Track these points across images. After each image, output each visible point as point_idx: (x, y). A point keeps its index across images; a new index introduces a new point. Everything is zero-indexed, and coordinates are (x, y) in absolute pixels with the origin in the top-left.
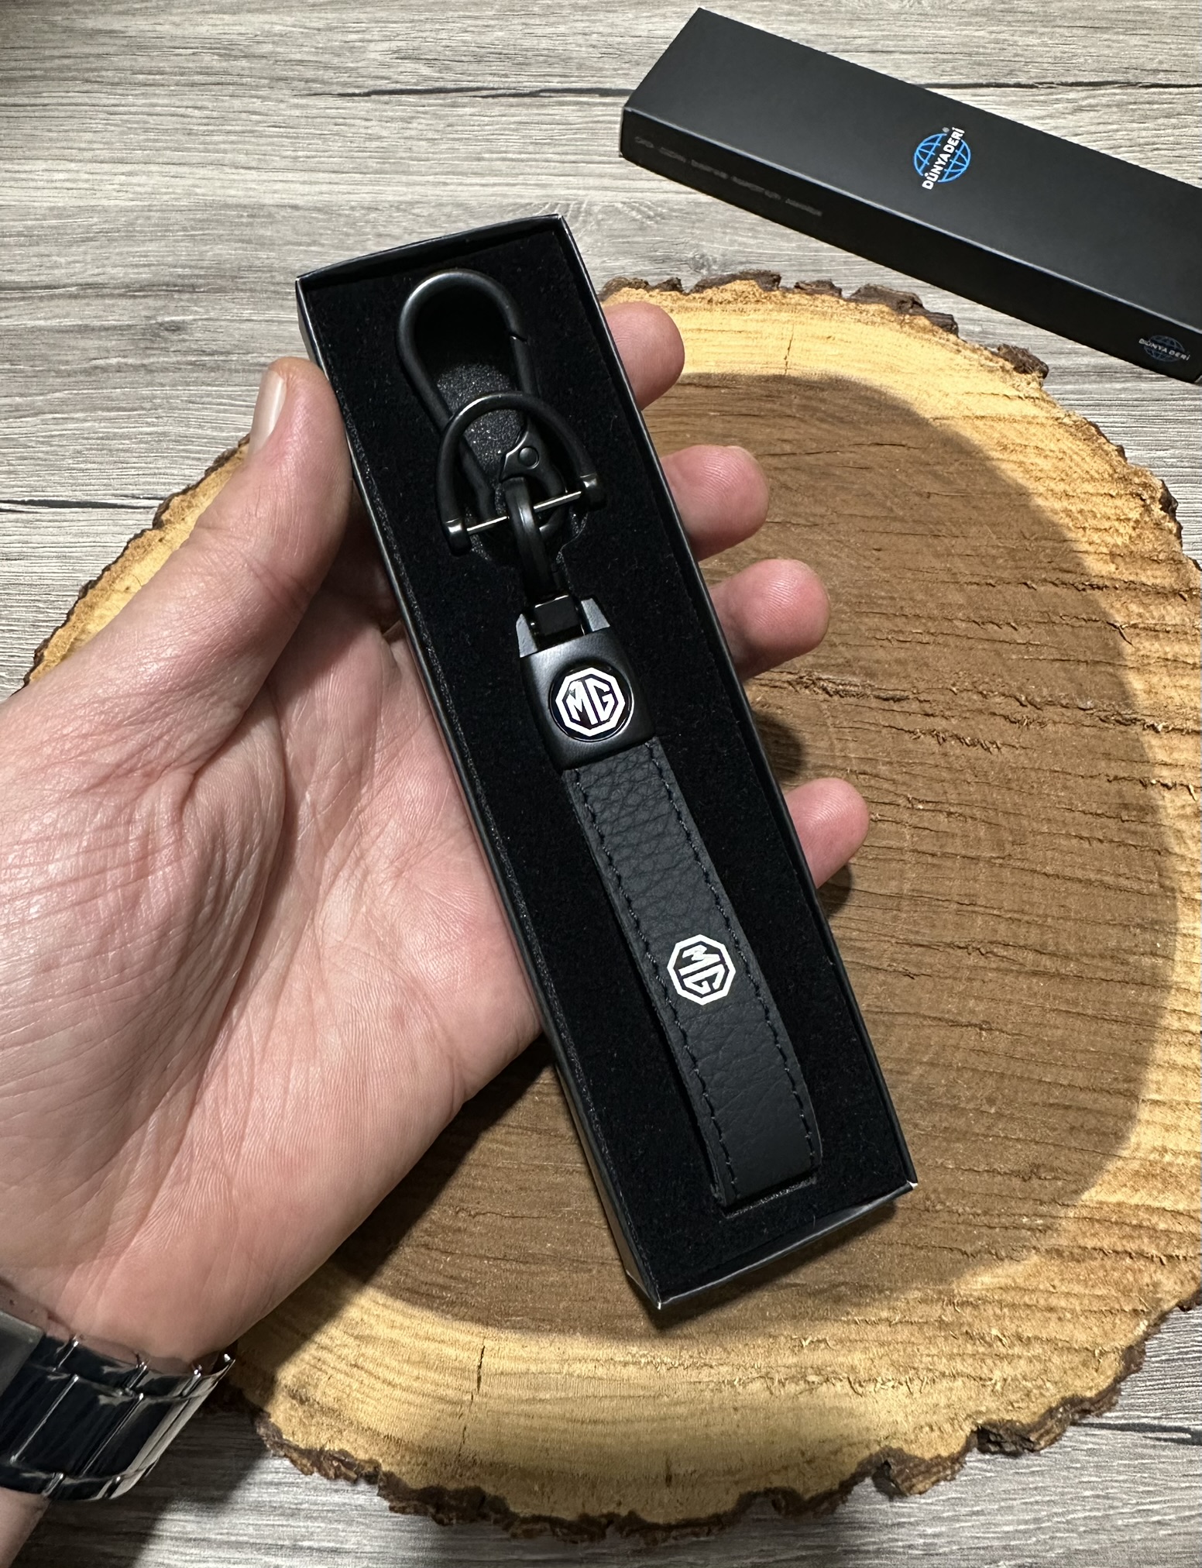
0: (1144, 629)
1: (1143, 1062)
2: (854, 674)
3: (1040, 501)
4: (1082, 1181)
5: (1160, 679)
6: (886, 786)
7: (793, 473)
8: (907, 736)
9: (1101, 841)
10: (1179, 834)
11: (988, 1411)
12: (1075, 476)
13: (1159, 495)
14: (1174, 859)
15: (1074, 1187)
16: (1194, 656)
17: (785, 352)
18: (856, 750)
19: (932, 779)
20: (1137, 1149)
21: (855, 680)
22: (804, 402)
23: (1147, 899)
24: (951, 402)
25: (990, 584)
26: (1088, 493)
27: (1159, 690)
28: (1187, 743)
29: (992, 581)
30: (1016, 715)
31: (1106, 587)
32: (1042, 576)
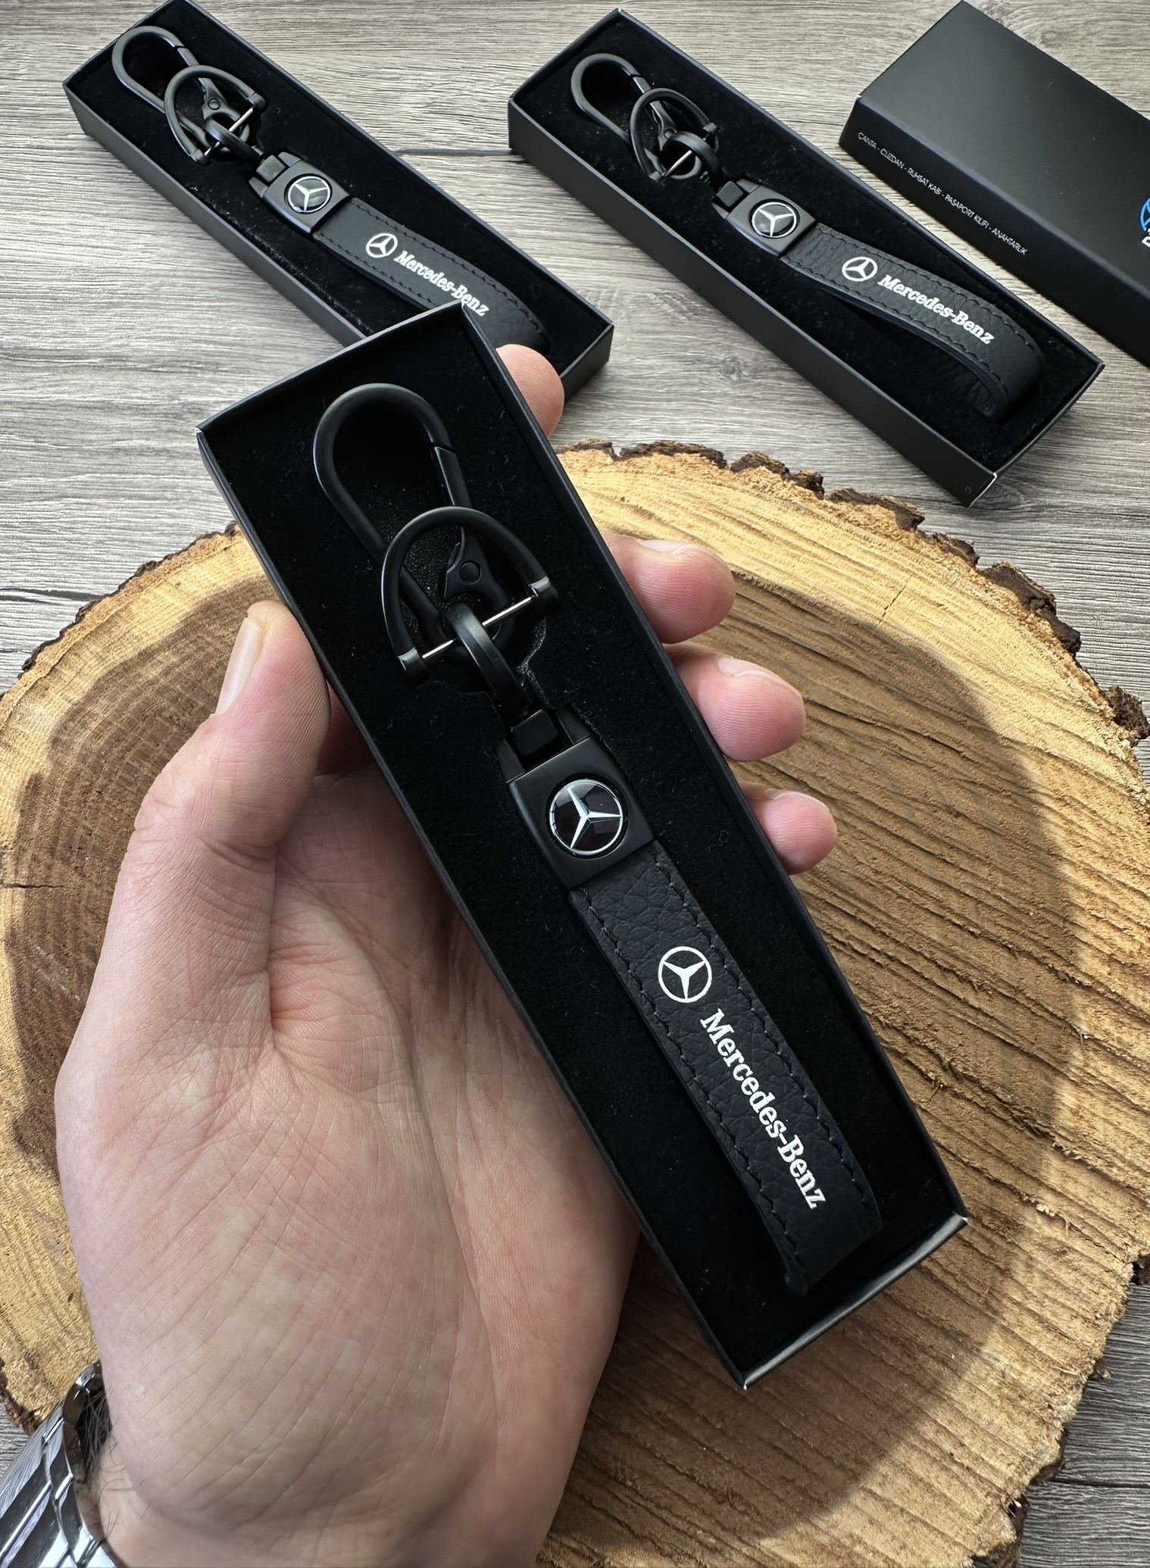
0: (1105, 1048)
1: (882, 1454)
3: (1067, 870)
4: (770, 1527)
5: (1095, 1105)
7: (835, 734)
10: (1030, 1265)
12: (1117, 858)
14: (1012, 1282)
15: (759, 1529)
16: (1142, 1099)
17: (886, 604)
20: (833, 1526)
22: (881, 664)
23: (965, 1309)
24: (1028, 725)
25: (972, 933)
26: (1124, 885)
27: (1088, 1117)
28: (1085, 1179)
29: (978, 932)
30: (930, 1075)
31: (1088, 988)
32: (1031, 948)
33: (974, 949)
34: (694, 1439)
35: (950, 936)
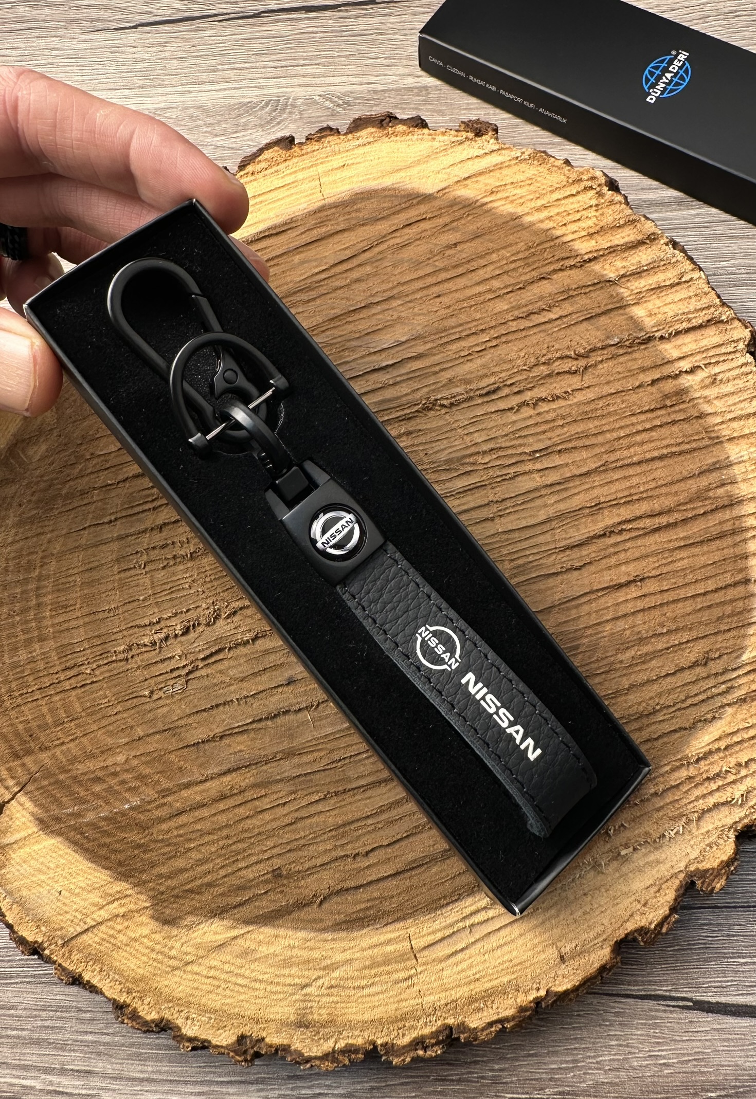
0: (630, 275)
1: (746, 557)
2: (457, 386)
3: (528, 219)
4: (739, 648)
5: (655, 303)
6: (510, 452)
7: (360, 268)
8: (509, 414)
9: (660, 426)
10: (708, 401)
11: (741, 819)
12: (544, 192)
13: (603, 181)
14: (710, 417)
15: (735, 655)
16: (669, 279)
17: (318, 188)
18: (480, 436)
19: (537, 434)
21: (458, 390)
22: (346, 217)
23: (704, 451)
24: (442, 176)
25: (520, 288)
26: (558, 200)
27: (656, 311)
28: (688, 338)
29: (521, 285)
30: (573, 368)
31: (595, 258)
32: (552, 268)
33: (529, 294)
34: (662, 650)
35: (512, 300)
